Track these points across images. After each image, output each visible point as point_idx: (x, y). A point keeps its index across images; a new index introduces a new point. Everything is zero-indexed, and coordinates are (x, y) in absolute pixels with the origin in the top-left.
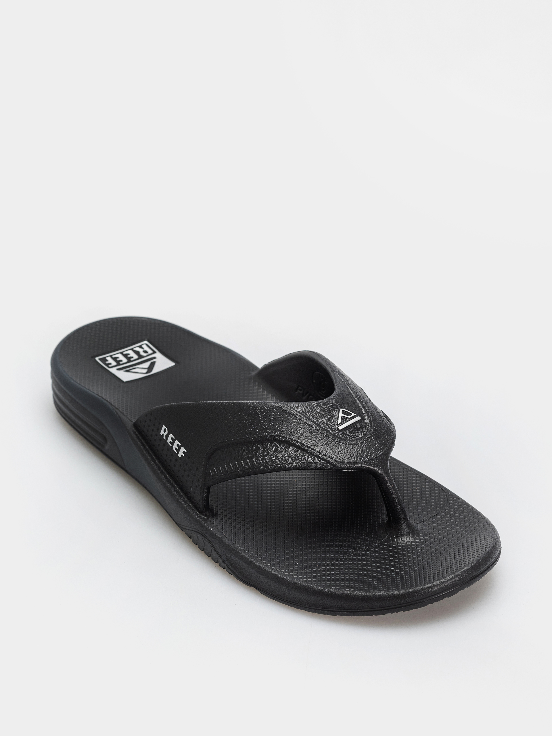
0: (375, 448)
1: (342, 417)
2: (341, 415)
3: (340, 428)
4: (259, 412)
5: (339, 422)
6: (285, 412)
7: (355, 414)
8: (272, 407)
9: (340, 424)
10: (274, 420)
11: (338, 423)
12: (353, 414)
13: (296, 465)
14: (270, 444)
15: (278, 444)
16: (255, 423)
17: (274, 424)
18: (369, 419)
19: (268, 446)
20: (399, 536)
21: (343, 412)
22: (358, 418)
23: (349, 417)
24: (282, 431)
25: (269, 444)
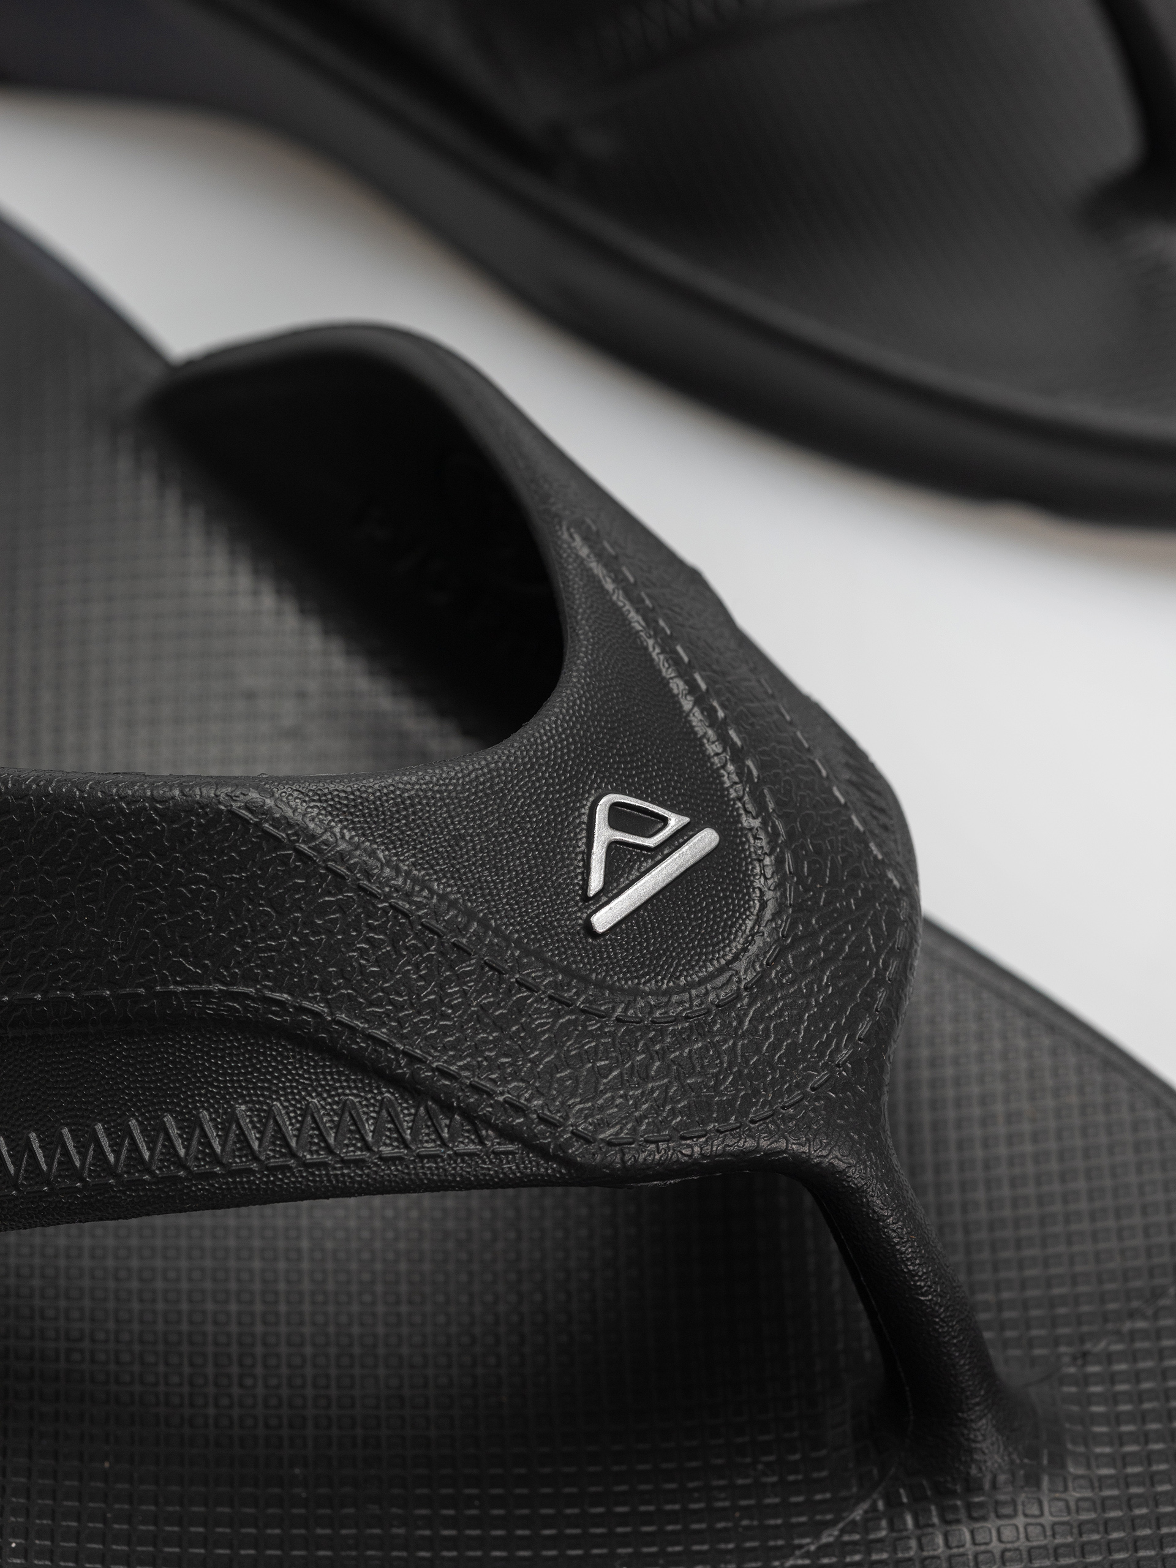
0: (807, 1029)
1: (614, 848)
2: (604, 834)
3: (603, 919)
4: (118, 843)
5: (596, 882)
6: (276, 849)
7: (687, 820)
8: (198, 815)
9: (598, 895)
10: (210, 898)
11: (592, 892)
12: (675, 822)
13: (346, 1171)
14: (195, 1039)
15: (238, 1040)
16: (101, 909)
17: (208, 922)
18: (767, 832)
19: (180, 1050)
20: (953, 1494)
21: (619, 817)
22: (706, 840)
23: (651, 842)
24: (257, 966)
25: (186, 1038)
